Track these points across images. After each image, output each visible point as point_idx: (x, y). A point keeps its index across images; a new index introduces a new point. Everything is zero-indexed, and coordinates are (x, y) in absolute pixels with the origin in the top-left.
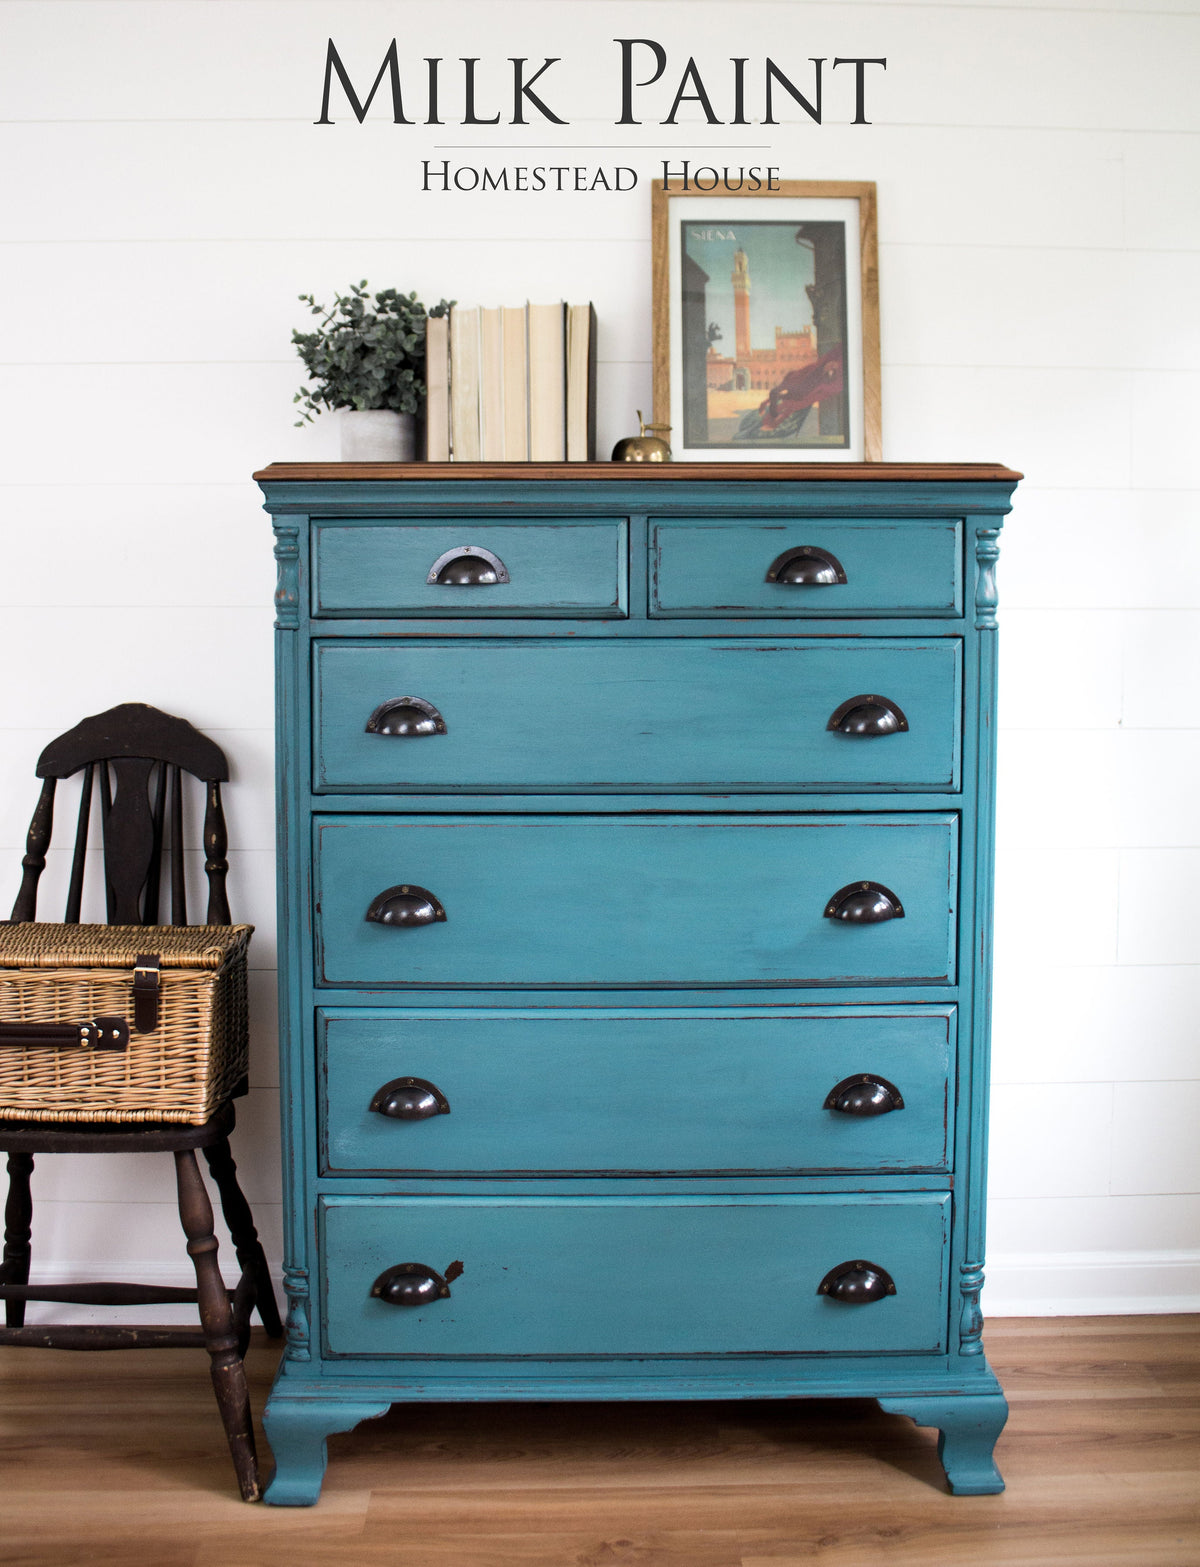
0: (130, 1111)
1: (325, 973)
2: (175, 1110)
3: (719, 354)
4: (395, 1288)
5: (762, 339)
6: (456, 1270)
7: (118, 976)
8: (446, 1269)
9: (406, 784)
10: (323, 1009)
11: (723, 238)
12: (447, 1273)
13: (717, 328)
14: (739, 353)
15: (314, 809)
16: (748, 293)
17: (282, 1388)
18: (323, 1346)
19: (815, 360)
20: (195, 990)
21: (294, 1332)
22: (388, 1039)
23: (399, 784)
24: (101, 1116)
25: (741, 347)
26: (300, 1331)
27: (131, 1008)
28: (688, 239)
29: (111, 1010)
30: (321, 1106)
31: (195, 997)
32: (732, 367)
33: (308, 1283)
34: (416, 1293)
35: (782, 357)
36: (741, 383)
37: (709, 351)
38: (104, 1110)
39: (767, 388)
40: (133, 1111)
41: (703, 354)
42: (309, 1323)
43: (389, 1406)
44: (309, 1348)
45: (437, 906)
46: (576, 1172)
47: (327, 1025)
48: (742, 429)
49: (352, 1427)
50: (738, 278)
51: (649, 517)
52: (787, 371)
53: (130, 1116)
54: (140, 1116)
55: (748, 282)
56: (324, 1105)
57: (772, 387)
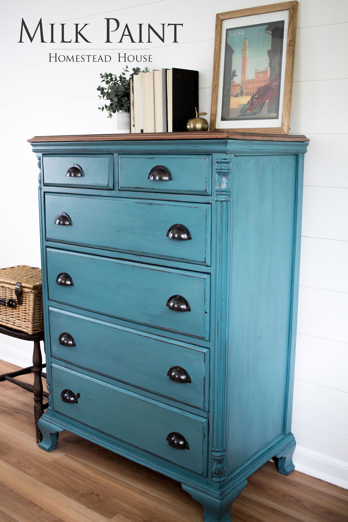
3: (235, 82)
4: (65, 396)
5: (250, 75)
6: (79, 395)
8: (77, 395)
9: (63, 240)
10: (50, 307)
11: (240, 34)
13: (235, 72)
14: (242, 81)
15: (46, 245)
16: (247, 56)
19: (269, 82)
22: (62, 319)
25: (243, 79)
28: (228, 37)
32: (239, 87)
33: (50, 387)
35: (257, 82)
36: (242, 94)
37: (232, 81)
39: (250, 95)
41: (230, 82)
42: (51, 399)
43: (63, 430)
44: (51, 407)
45: (71, 281)
47: (49, 312)
48: (241, 112)
50: (244, 50)
51: (119, 154)
52: (258, 88)
55: (247, 52)
57: (252, 94)
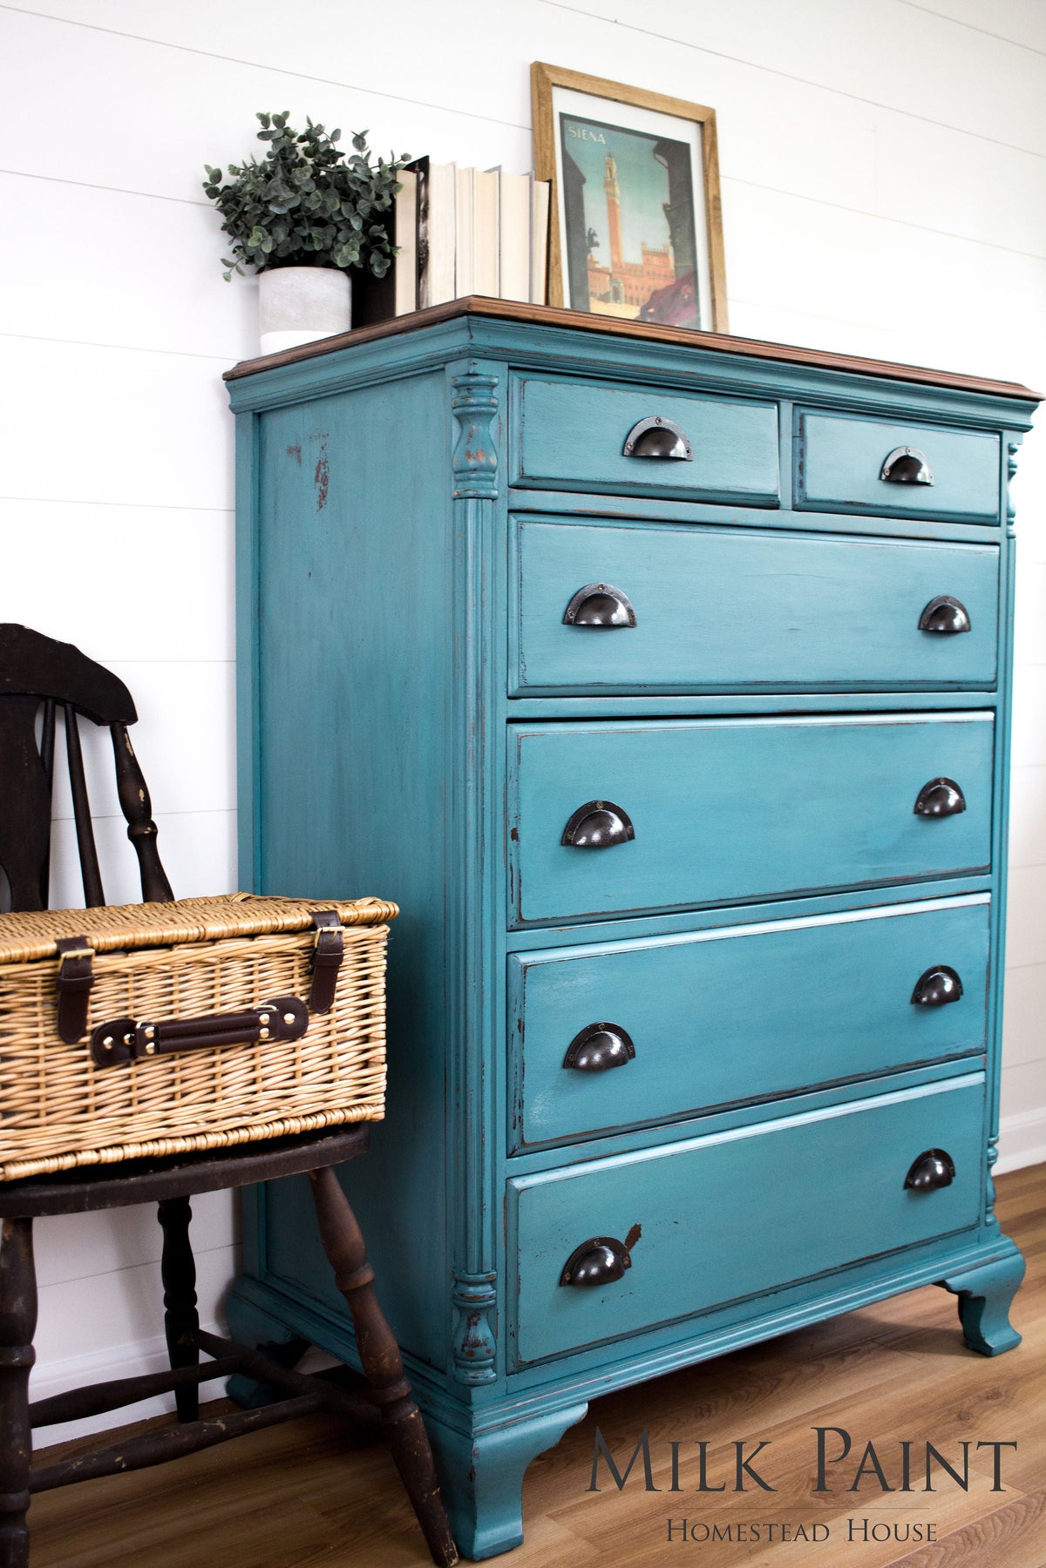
0: (304, 1116)
1: (522, 911)
2: (353, 1106)
3: (597, 262)
4: (582, 1273)
5: (632, 255)
6: (635, 1234)
7: (291, 943)
8: (626, 1235)
9: (600, 684)
10: (517, 954)
11: (595, 140)
12: (627, 1240)
13: (594, 234)
14: (614, 264)
15: (510, 715)
16: (618, 202)
17: (483, 1417)
18: (510, 1359)
19: (672, 281)
20: (365, 952)
21: (480, 1351)
22: (582, 981)
23: (593, 685)
24: (278, 1129)
25: (616, 259)
26: (488, 1347)
27: (301, 984)
28: (566, 135)
29: (277, 990)
30: (512, 1070)
31: (365, 960)
32: (608, 277)
33: (494, 1288)
34: (604, 1270)
35: (648, 273)
36: (617, 297)
37: (589, 257)
38: (276, 1121)
39: (638, 305)
40: (310, 1115)
41: (585, 260)
42: (495, 1336)
43: (587, 1405)
44: (493, 1366)
45: (626, 821)
46: (733, 1103)
47: (525, 972)
49: (558, 1440)
50: (609, 184)
51: (794, 404)
52: (652, 289)
53: (310, 1123)
54: (321, 1121)
55: (617, 191)
56: (518, 1070)
57: (642, 304)
